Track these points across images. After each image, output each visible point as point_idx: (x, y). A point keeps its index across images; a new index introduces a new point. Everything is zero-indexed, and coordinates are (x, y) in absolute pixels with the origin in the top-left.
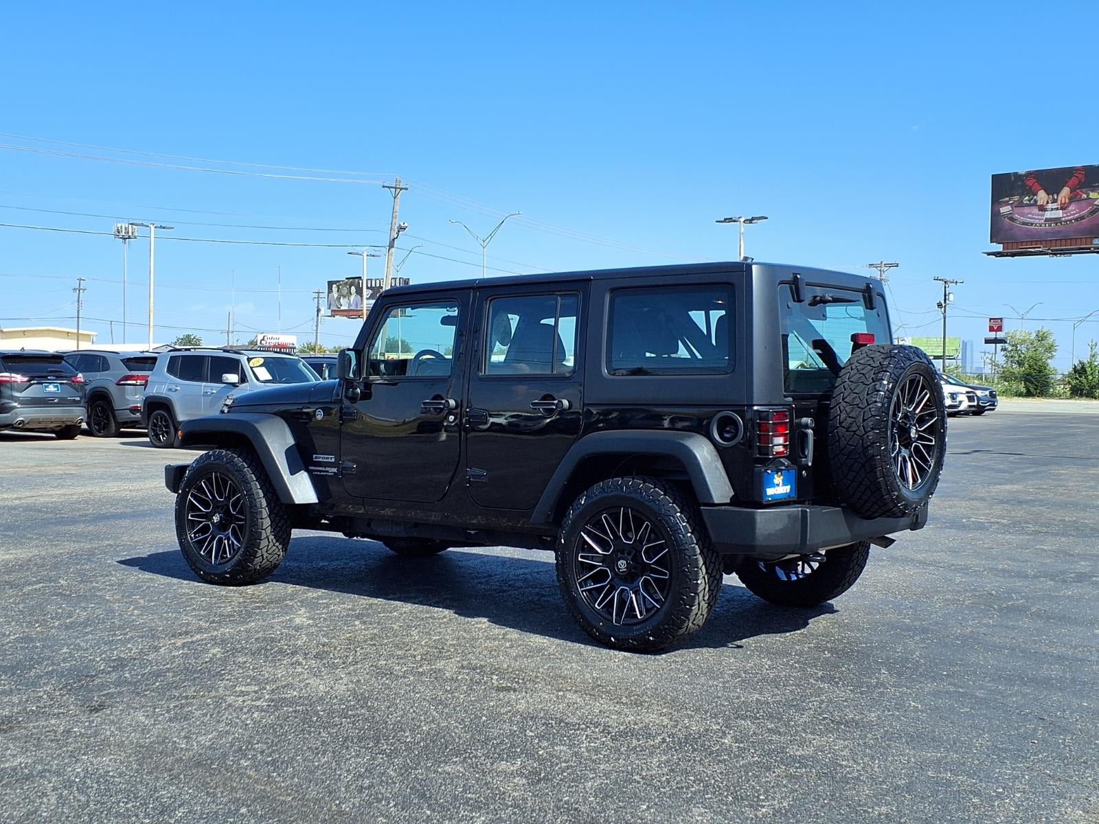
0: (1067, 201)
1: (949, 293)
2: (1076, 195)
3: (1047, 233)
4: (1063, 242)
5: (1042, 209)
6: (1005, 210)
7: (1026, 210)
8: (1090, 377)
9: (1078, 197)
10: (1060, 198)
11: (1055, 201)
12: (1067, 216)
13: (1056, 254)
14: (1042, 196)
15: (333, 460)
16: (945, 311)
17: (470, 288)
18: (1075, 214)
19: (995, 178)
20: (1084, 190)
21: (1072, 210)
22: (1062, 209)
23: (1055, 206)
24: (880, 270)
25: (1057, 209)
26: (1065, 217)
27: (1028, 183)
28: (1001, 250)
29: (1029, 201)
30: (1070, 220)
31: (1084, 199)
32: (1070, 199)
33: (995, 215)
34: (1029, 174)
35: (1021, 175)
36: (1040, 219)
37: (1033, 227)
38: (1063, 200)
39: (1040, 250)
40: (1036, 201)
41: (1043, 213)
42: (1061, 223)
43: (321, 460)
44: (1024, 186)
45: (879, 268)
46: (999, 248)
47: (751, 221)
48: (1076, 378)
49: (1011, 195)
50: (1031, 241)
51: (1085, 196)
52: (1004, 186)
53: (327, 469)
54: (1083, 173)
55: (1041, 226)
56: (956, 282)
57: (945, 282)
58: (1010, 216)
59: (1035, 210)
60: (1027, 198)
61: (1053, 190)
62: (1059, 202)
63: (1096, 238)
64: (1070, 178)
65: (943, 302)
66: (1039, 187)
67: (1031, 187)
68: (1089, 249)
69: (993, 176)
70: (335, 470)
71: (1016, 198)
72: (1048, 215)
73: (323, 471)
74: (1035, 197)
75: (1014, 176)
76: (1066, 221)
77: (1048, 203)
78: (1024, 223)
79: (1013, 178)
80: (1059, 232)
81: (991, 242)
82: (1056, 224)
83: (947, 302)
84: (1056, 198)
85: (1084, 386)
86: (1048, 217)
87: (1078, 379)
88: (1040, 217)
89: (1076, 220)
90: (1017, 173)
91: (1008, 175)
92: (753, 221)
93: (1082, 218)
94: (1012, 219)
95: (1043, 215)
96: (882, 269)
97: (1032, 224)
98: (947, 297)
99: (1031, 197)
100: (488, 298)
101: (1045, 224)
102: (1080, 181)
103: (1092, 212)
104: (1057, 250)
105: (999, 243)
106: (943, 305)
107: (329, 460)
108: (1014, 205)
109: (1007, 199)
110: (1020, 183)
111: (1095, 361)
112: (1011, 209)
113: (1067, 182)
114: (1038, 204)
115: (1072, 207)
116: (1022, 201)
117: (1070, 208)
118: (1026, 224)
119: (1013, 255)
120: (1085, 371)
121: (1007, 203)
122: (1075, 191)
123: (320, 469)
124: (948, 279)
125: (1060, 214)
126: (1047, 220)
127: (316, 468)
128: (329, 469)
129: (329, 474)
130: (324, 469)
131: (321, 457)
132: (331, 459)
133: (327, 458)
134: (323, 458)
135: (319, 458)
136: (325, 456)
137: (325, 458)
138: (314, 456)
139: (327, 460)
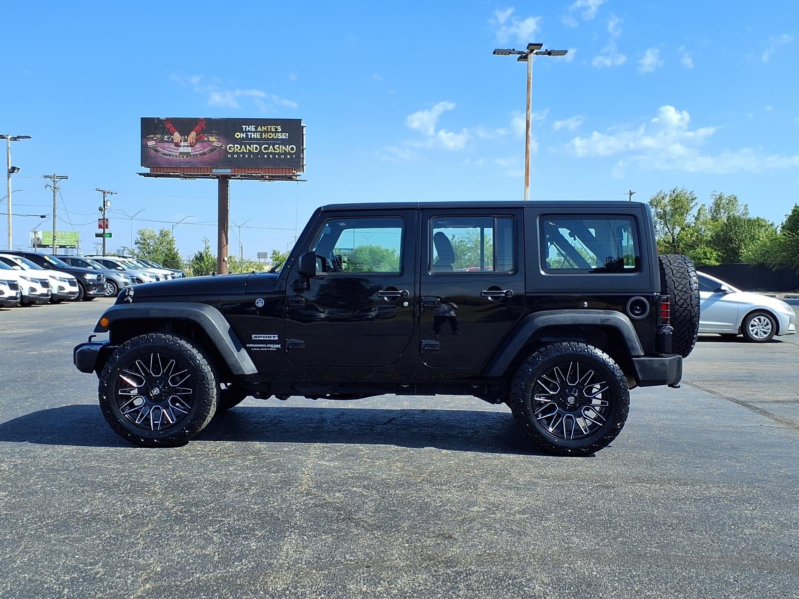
0: (194, 141)
1: (107, 201)
2: (200, 138)
3: (181, 162)
4: (192, 170)
5: (177, 145)
6: (151, 143)
7: (166, 145)
8: (207, 263)
9: (202, 139)
10: (189, 139)
11: (186, 141)
12: (195, 152)
13: (186, 178)
14: (177, 136)
15: (276, 338)
16: (104, 213)
17: (415, 209)
18: (199, 151)
19: (143, 120)
20: (205, 135)
21: (198, 148)
22: (191, 146)
23: (186, 144)
24: (54, 181)
25: (188, 146)
26: (193, 152)
27: (167, 126)
28: (149, 172)
29: (168, 139)
30: (197, 155)
31: (206, 141)
32: (196, 140)
33: (144, 147)
34: (168, 120)
35: (162, 120)
36: (176, 152)
37: (171, 157)
38: (192, 140)
39: (177, 174)
40: (173, 139)
41: (178, 148)
42: (190, 156)
43: (262, 339)
44: (164, 128)
45: (53, 179)
46: (147, 170)
47: (14, 139)
48: (197, 263)
49: (155, 134)
50: (170, 168)
51: (206, 139)
52: (150, 127)
53: (268, 346)
54: (204, 123)
55: (176, 157)
56: (112, 193)
57: (104, 193)
58: (154, 148)
59: (173, 146)
60: (166, 137)
61: (185, 133)
62: (189, 142)
63: (214, 168)
64: (196, 126)
65: (103, 207)
66: (174, 130)
67: (169, 129)
68: (209, 175)
69: (141, 118)
71: (159, 136)
72: (181, 150)
73: (264, 348)
74: (172, 136)
75: (157, 120)
76: (194, 155)
77: (181, 141)
78: (165, 154)
79: (156, 121)
80: (189, 162)
81: (142, 166)
82: (187, 157)
83: (106, 206)
84: (186, 138)
85: (203, 269)
86: (182, 151)
87: (199, 264)
88: (176, 151)
89: (201, 155)
90: (159, 118)
91: (153, 119)
92: (17, 139)
93: (205, 154)
94: (156, 151)
95: (178, 150)
96: (55, 180)
97: (170, 155)
98: (106, 204)
99: (170, 136)
100: (431, 217)
101: (180, 156)
102: (202, 128)
103: (212, 151)
104: (187, 175)
105: (147, 167)
106: (103, 209)
107: (272, 338)
108: (158, 141)
109: (153, 136)
110: (161, 126)
111: (209, 252)
112: (155, 143)
113: (193, 128)
114: (174, 141)
115: (198, 146)
116: (163, 139)
117: (196, 146)
118: (167, 155)
119: (157, 176)
120: (203, 258)
121: (152, 139)
122: (199, 135)
123: (261, 346)
124: (106, 190)
125: (189, 150)
126: (181, 153)
127: (256, 345)
128: (271, 346)
129: (271, 349)
130: (265, 346)
131: (262, 337)
132: (274, 337)
133: (268, 337)
134: (264, 337)
135: (259, 337)
136: (267, 336)
137: (266, 337)
138: (253, 336)
139: (269, 339)
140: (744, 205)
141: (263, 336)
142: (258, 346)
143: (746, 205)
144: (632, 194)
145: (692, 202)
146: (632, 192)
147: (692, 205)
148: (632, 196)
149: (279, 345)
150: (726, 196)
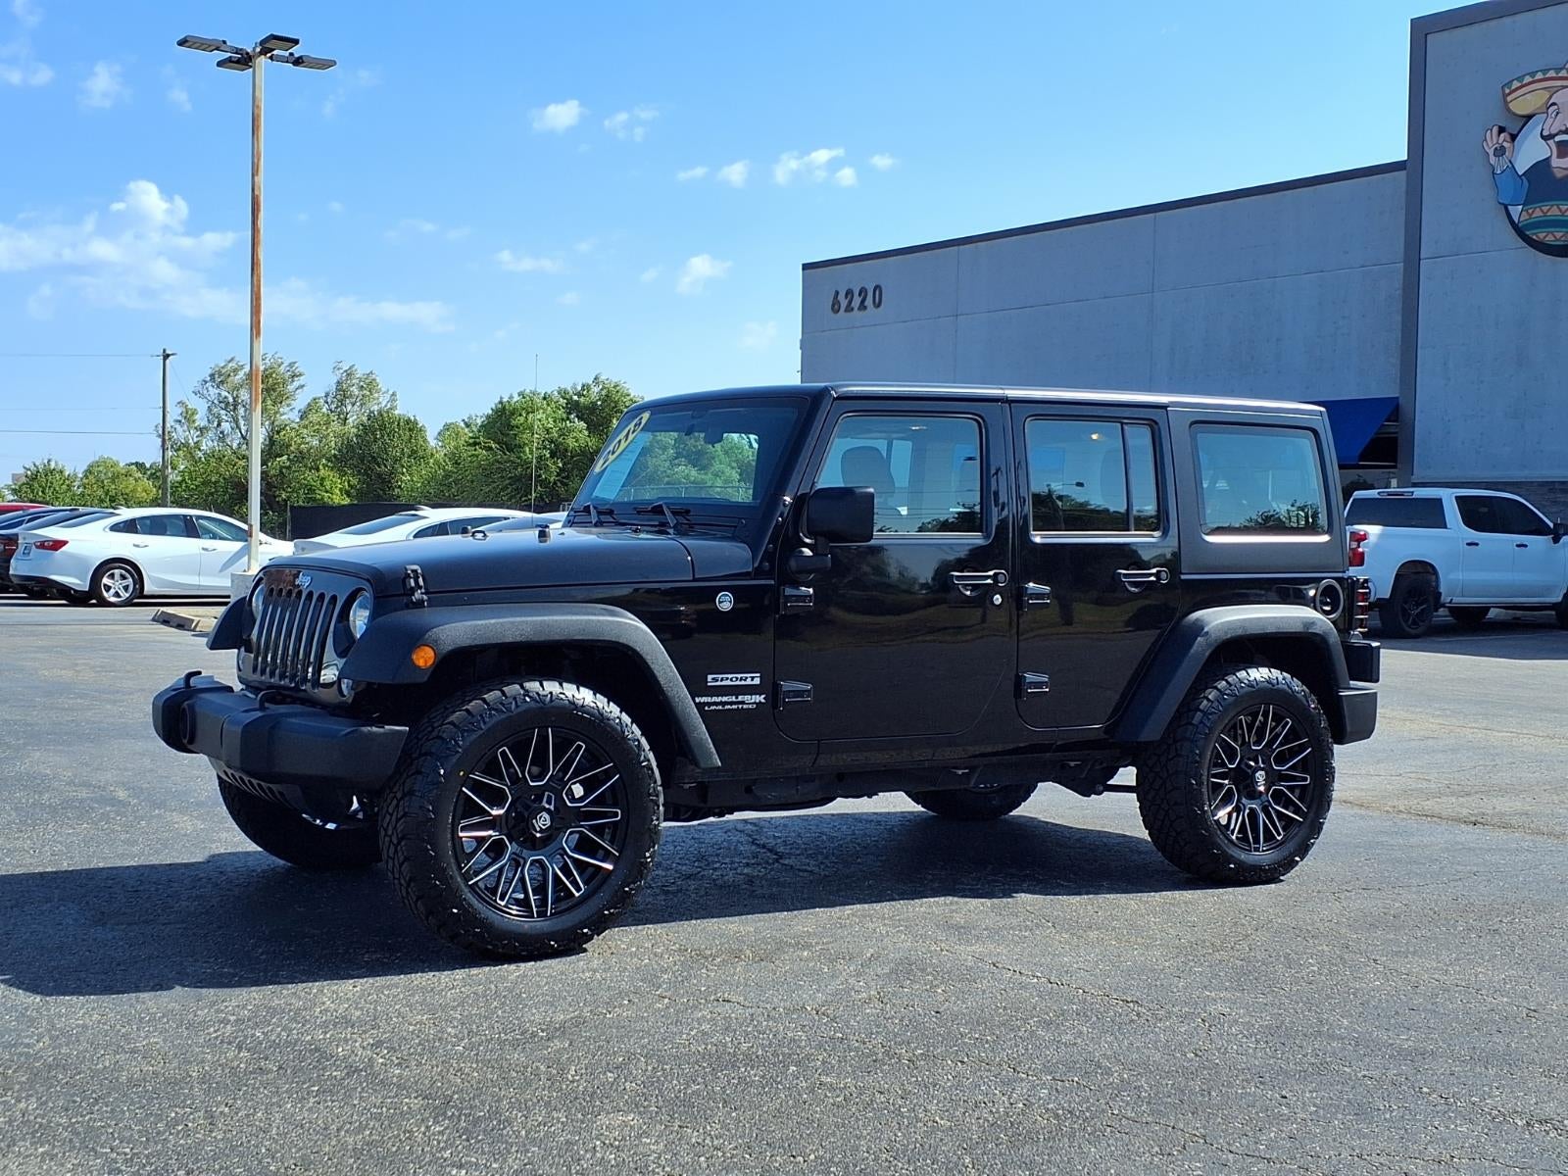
15: (757, 681)
43: (729, 683)
53: (740, 698)
70: (761, 698)
73: (731, 703)
107: (749, 682)
123: (725, 699)
127: (715, 699)
128: (747, 698)
129: (745, 706)
130: (734, 699)
131: (727, 679)
132: (753, 678)
133: (741, 679)
134: (731, 680)
135: (722, 680)
136: (739, 676)
137: (737, 678)
138: (710, 677)
139: (743, 683)
140: (391, 392)
141: (730, 676)
142: (719, 699)
143: (394, 394)
144: (168, 356)
145: (293, 381)
146: (168, 352)
147: (291, 388)
148: (167, 361)
149: (763, 696)
150: (360, 373)
